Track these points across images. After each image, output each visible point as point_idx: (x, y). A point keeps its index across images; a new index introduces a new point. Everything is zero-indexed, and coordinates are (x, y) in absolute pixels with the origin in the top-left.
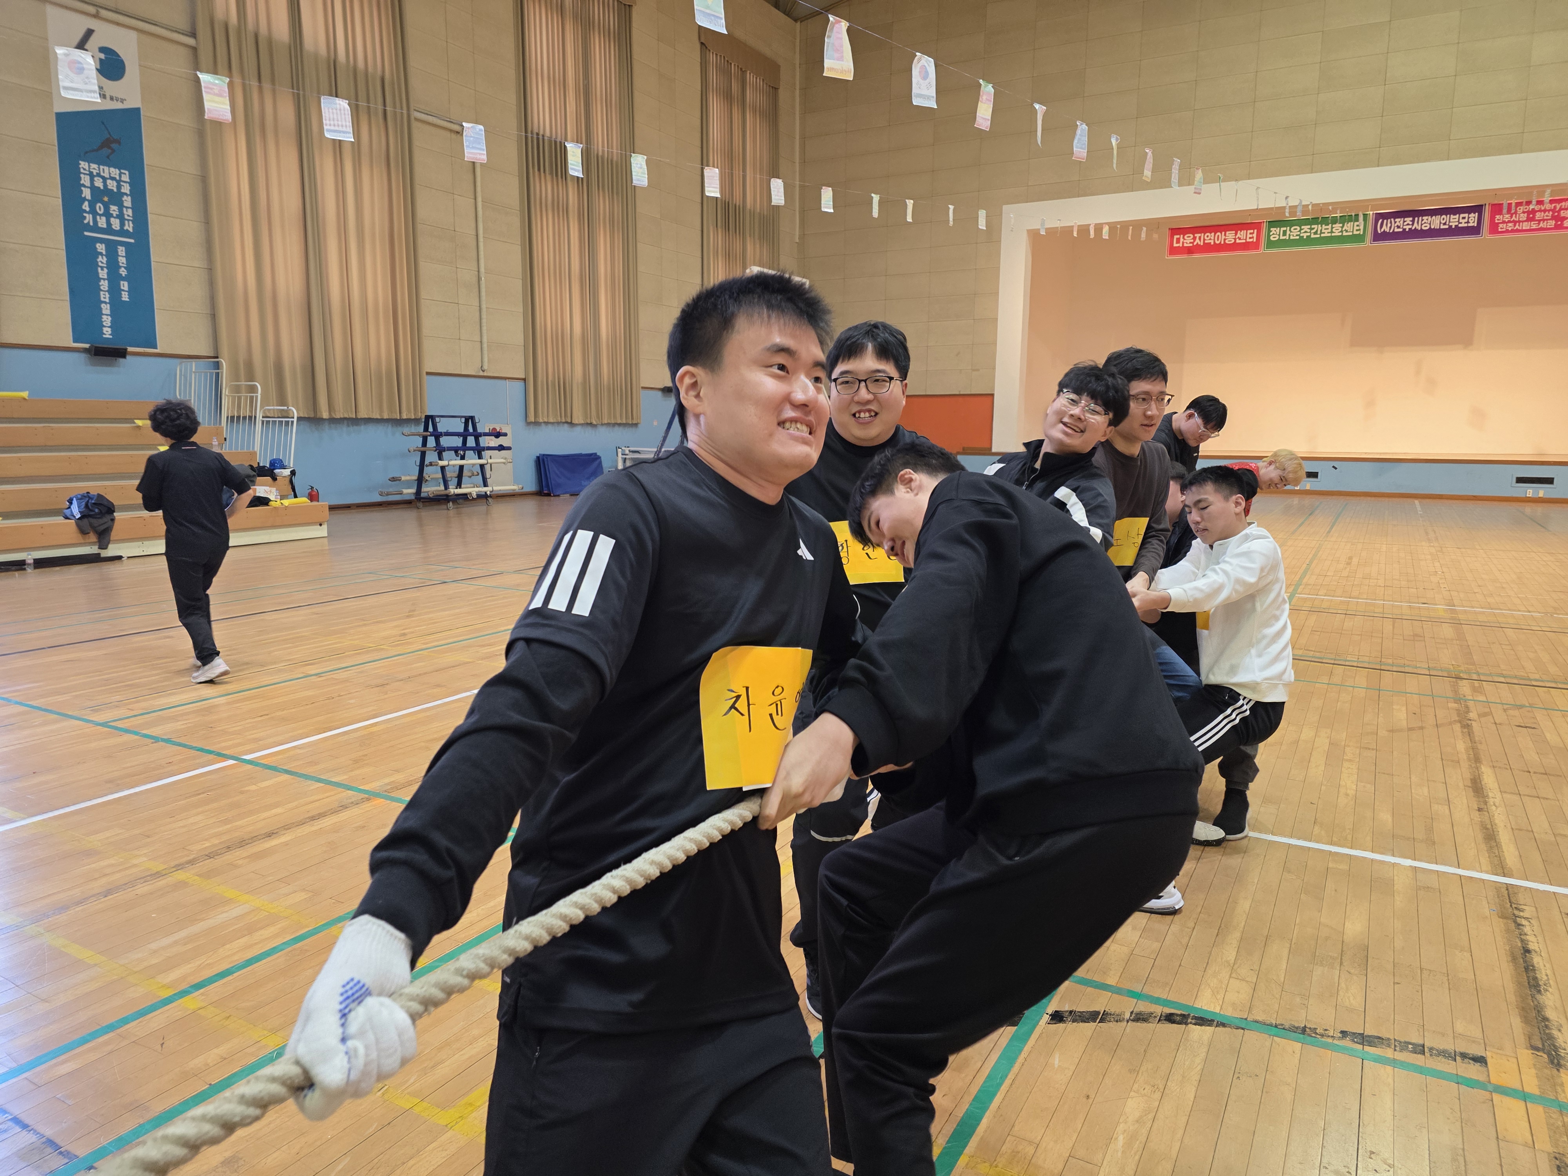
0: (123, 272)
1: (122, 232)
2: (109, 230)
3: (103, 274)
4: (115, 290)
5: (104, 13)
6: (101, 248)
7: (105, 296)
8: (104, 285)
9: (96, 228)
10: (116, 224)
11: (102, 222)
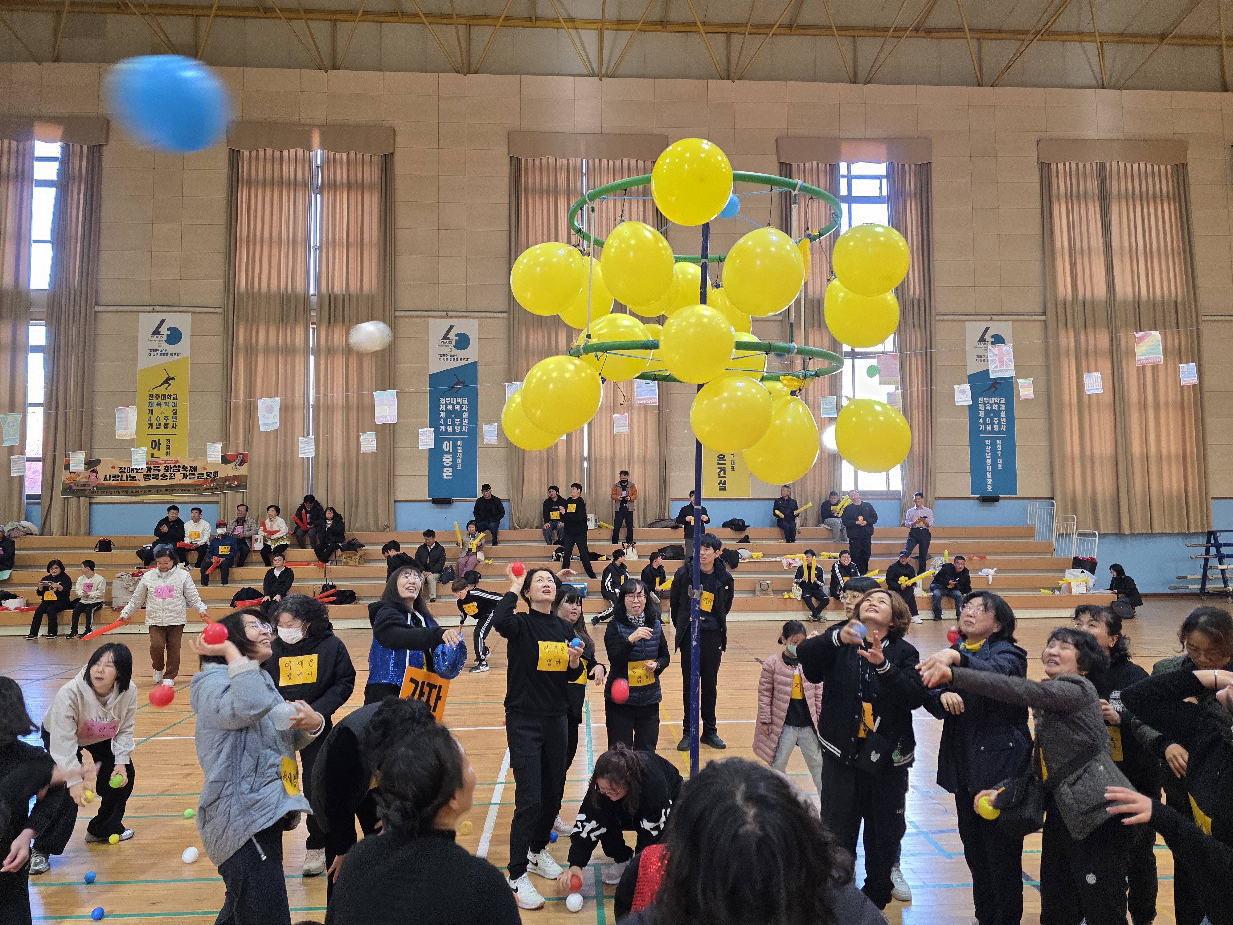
0: (999, 453)
1: (1000, 432)
2: (993, 432)
3: (988, 456)
4: (994, 464)
5: (994, 317)
6: (988, 442)
7: (989, 468)
8: (989, 462)
9: (986, 432)
10: (996, 428)
11: (989, 428)
